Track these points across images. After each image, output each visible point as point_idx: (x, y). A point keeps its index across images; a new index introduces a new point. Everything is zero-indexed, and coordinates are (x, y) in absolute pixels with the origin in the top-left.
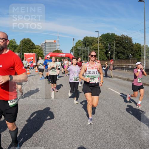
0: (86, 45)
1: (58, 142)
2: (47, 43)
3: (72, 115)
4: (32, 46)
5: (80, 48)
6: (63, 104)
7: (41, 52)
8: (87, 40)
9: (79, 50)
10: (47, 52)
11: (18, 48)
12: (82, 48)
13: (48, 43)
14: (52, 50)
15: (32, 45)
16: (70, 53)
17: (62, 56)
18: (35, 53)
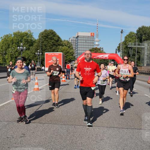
2: (80, 38)
4: (58, 41)
5: (131, 44)
7: (71, 51)
8: (143, 32)
9: (130, 47)
10: (80, 50)
11: (35, 44)
12: (135, 45)
13: (82, 38)
14: (87, 48)
15: (56, 39)
16: (115, 53)
17: (104, 58)
18: (62, 53)
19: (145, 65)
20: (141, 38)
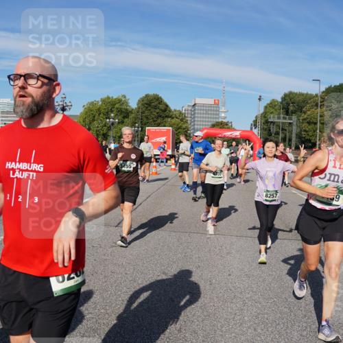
0: (290, 111)
1: (222, 335)
2: (199, 106)
3: (255, 274)
4: (165, 110)
5: (274, 117)
6: (234, 247)
7: (184, 126)
8: (290, 100)
9: (272, 122)
10: (198, 125)
11: (132, 116)
12: (279, 118)
13: (201, 106)
14: (208, 122)
15: (163, 108)
16: (249, 129)
17: (233, 137)
18: (171, 128)
19: (293, 148)
20: (288, 109)
